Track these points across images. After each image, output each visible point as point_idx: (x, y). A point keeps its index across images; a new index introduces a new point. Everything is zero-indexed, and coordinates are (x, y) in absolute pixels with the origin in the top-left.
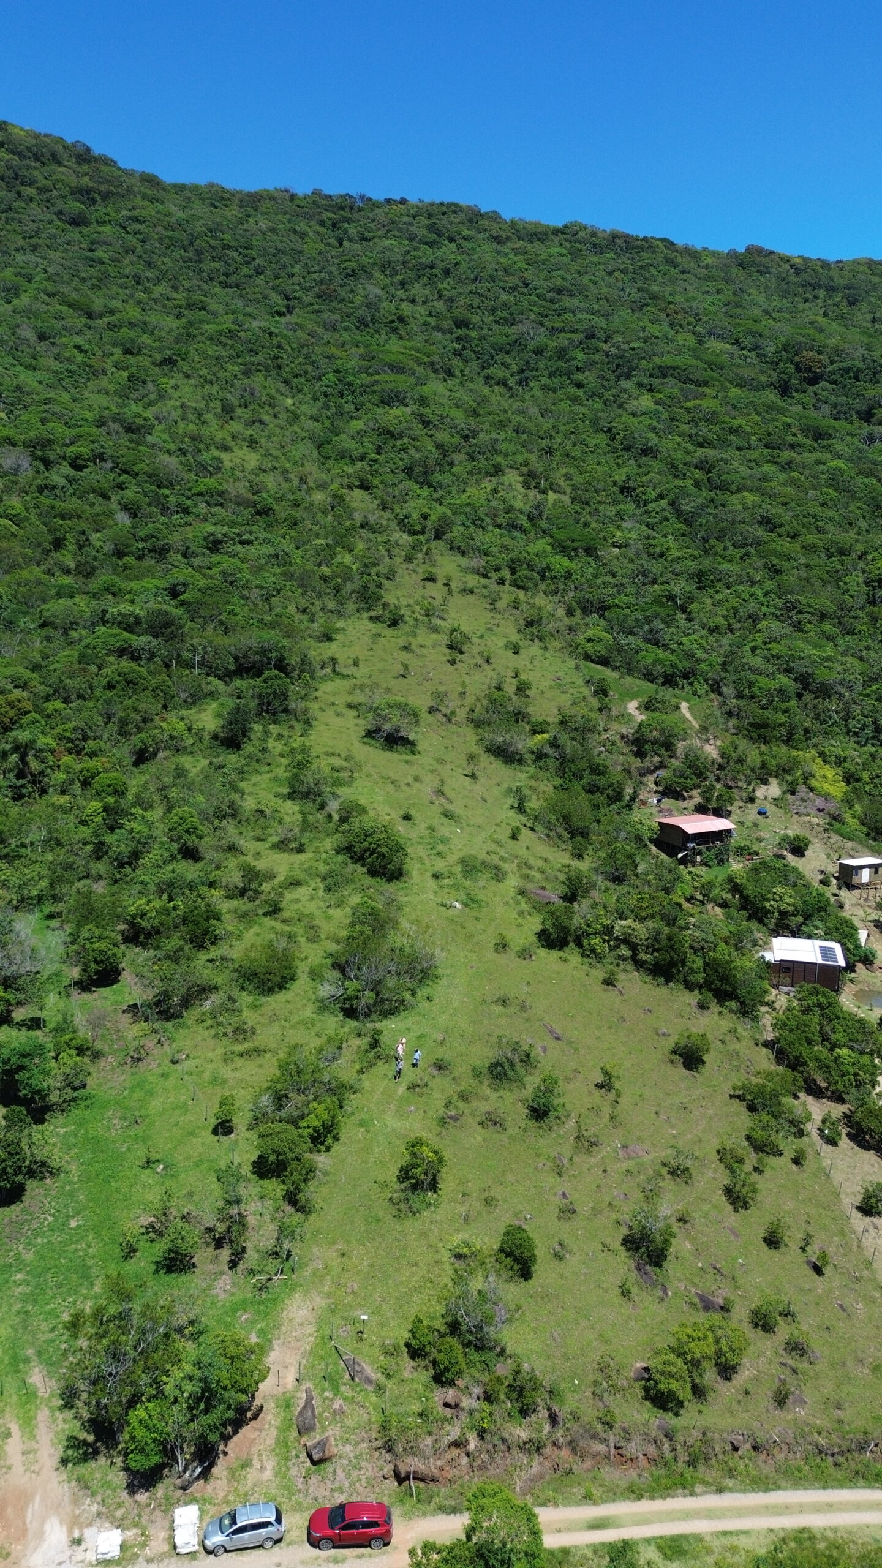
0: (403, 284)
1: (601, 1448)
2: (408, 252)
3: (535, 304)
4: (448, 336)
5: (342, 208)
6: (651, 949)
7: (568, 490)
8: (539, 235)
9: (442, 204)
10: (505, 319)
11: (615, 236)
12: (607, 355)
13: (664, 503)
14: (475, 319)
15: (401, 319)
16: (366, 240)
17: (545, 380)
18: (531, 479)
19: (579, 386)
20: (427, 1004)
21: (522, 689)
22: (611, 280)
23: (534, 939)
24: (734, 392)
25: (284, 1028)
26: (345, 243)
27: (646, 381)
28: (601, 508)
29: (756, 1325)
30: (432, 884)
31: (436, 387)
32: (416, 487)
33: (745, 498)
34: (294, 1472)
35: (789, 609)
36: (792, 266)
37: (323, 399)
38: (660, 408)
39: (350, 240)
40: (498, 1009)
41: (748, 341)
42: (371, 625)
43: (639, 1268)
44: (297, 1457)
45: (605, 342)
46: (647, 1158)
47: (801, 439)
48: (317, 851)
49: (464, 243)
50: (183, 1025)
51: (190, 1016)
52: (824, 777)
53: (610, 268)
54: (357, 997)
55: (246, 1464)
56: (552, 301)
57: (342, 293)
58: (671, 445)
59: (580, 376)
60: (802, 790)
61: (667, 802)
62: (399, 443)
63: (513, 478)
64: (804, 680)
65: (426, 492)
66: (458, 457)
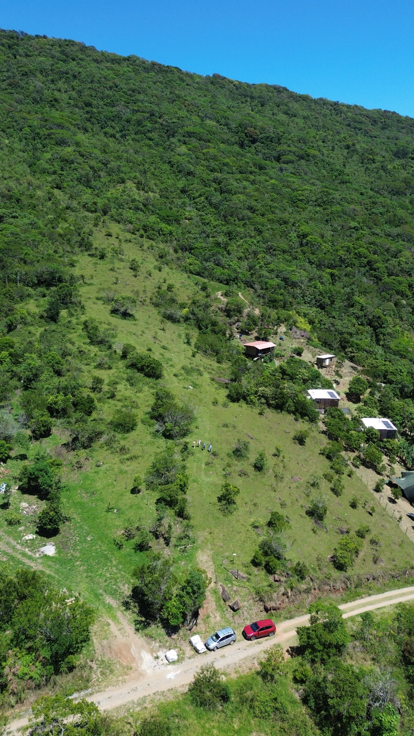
0: (53, 81)
1: (328, 588)
2: (53, 65)
3: (122, 96)
4: (82, 110)
5: (12, 38)
6: (274, 398)
7: (158, 191)
8: (116, 60)
9: (66, 40)
10: (110, 103)
11: (154, 64)
12: (162, 125)
13: (202, 198)
14: (94, 102)
15: (56, 100)
16: (29, 56)
17: (133, 136)
18: (140, 186)
19: (150, 139)
20: (197, 430)
21: (170, 288)
22: (156, 86)
23: (225, 399)
24: (222, 146)
25: (142, 446)
26: (18, 57)
27: (182, 139)
28: (174, 200)
29: (359, 536)
30: (175, 379)
31: (81, 137)
32: (85, 188)
33: (239, 197)
34: (228, 615)
35: (269, 249)
36: (234, 85)
37: (24, 141)
38: (191, 152)
39: (20, 56)
40: (225, 429)
41: (223, 121)
42: (90, 259)
43: (316, 522)
44: (227, 610)
45: (160, 118)
46: (302, 481)
47: (253, 169)
48: (117, 368)
49: (81, 62)
50: (94, 450)
51: (96, 445)
52: (301, 322)
53: (154, 80)
54: (172, 430)
55: (208, 617)
56: (131, 96)
57: (22, 84)
58: (199, 170)
59: (150, 135)
60: (294, 328)
61: (244, 337)
62: (72, 166)
63: (130, 184)
64: (285, 280)
65: (89, 191)
66: (102, 174)
